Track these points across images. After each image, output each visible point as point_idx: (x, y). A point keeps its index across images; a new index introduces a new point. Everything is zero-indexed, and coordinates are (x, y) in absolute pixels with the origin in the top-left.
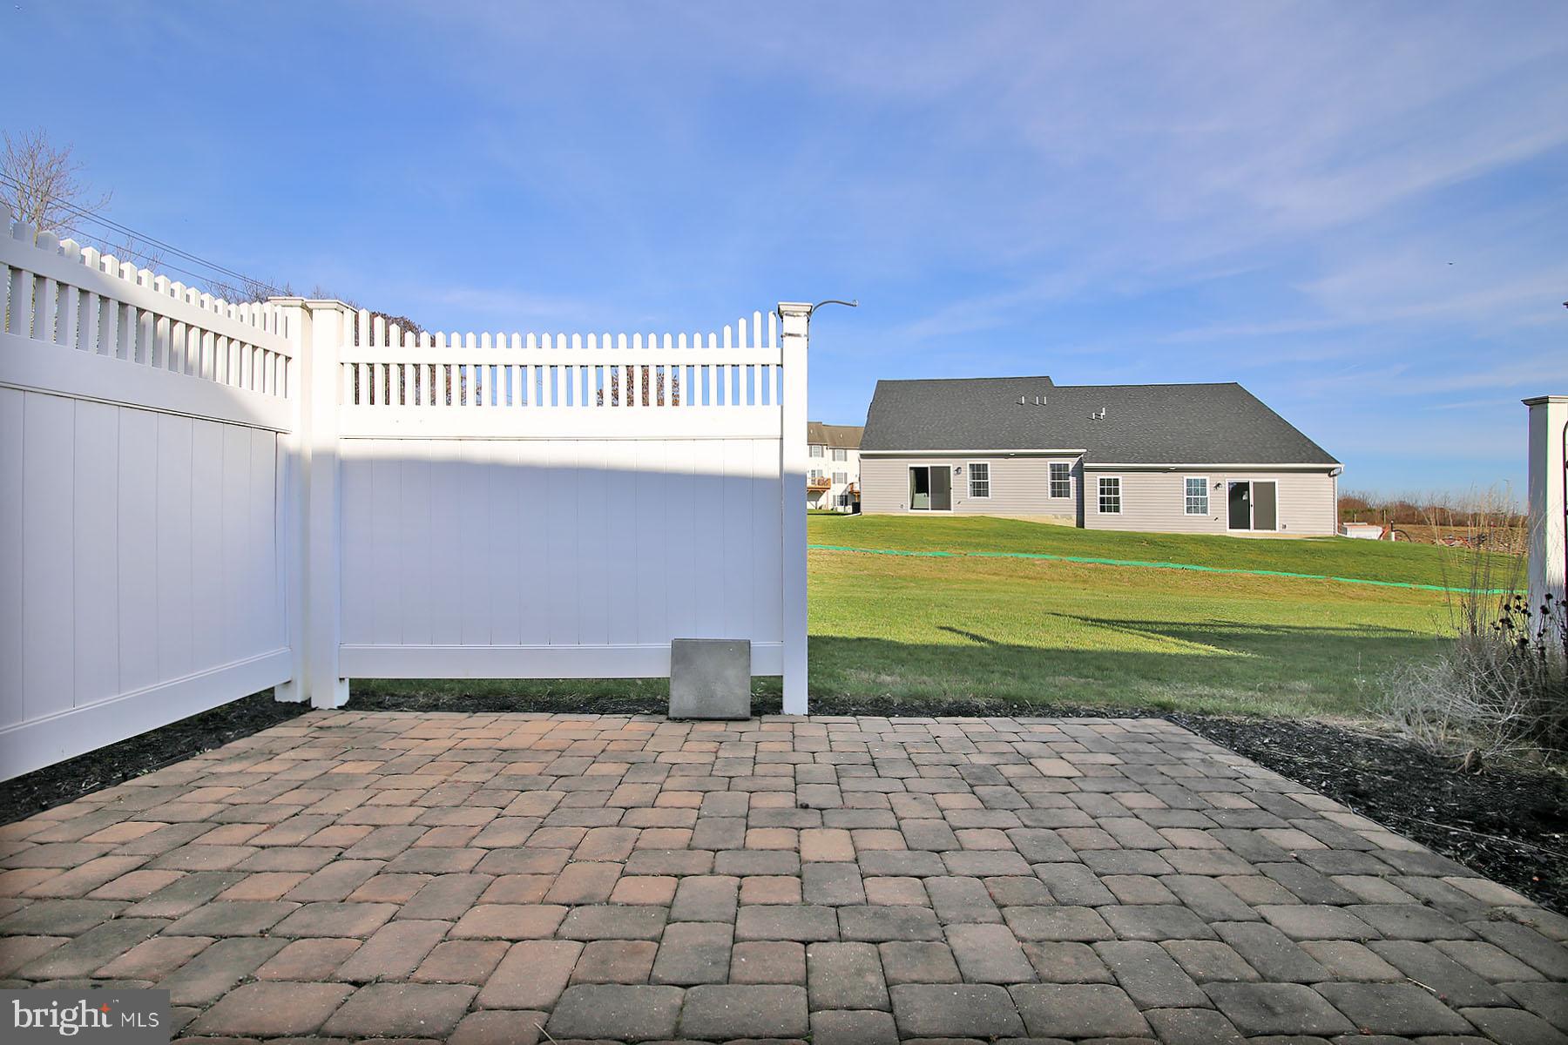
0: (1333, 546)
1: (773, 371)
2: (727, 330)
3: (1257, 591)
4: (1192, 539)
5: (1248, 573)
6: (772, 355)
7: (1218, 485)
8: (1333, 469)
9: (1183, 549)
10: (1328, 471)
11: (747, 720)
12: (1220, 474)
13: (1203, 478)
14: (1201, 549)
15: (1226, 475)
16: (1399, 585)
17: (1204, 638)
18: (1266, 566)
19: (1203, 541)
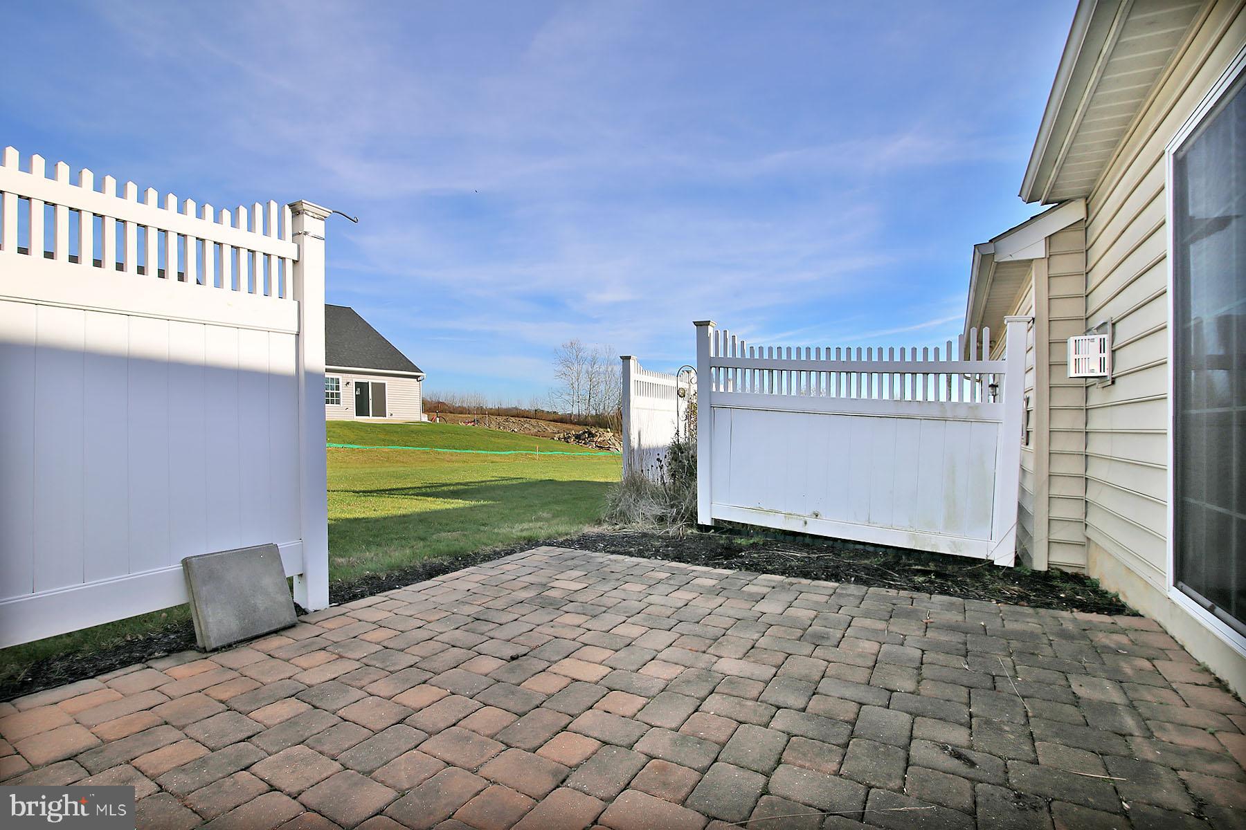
0: (426, 428)
1: (289, 264)
2: (243, 212)
3: (397, 461)
4: (338, 424)
5: (386, 449)
6: (290, 251)
7: (348, 383)
8: (419, 376)
9: (334, 432)
10: (416, 377)
11: (293, 626)
12: (350, 375)
13: (337, 377)
14: (347, 432)
15: (353, 376)
16: (467, 451)
17: (455, 494)
18: (393, 443)
19: (344, 426)
